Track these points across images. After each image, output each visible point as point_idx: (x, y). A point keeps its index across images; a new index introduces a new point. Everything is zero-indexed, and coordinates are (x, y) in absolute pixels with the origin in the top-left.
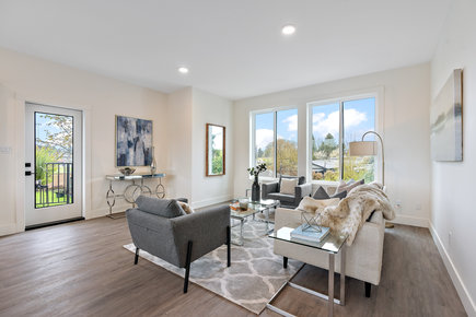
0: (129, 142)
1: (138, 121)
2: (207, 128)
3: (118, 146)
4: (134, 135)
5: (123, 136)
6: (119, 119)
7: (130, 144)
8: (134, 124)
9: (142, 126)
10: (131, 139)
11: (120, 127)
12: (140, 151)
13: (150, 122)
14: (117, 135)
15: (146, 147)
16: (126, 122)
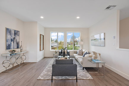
0: (11, 39)
1: (15, 31)
2: (40, 36)
3: (7, 41)
4: (13, 36)
5: (9, 37)
6: (7, 29)
7: (12, 40)
8: (13, 32)
9: (16, 33)
10: (12, 38)
11: (8, 33)
12: (15, 43)
13: (19, 31)
14: (6, 36)
15: (18, 41)
16: (10, 31)
